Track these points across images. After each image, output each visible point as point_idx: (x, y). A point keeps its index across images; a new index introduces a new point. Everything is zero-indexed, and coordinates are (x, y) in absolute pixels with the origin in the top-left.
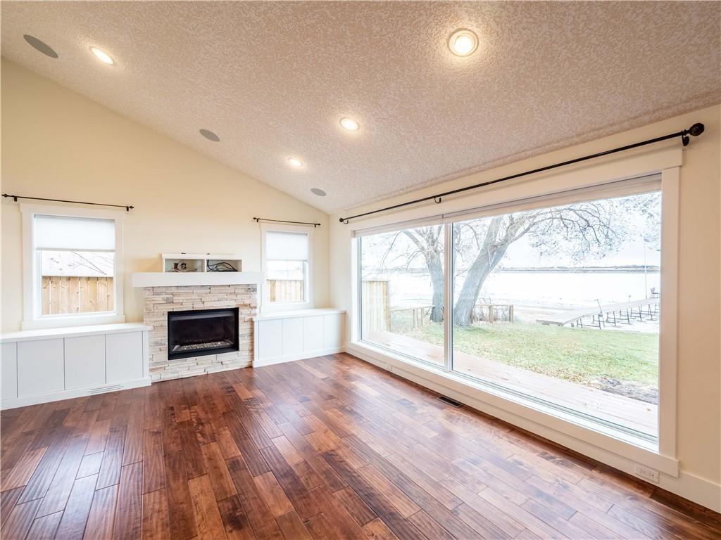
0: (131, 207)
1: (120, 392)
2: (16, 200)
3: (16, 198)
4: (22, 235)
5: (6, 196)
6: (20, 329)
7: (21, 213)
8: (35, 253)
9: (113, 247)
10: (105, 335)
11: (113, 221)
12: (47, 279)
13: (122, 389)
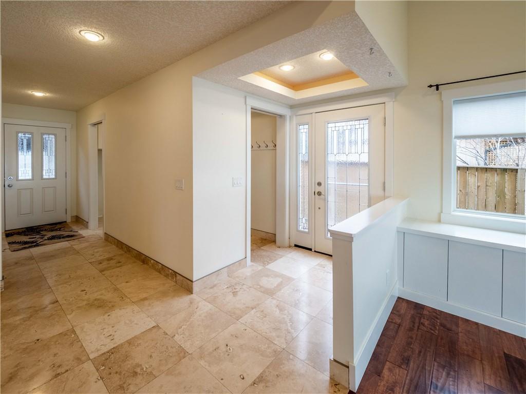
2: (437, 89)
5: (431, 86)
8: (453, 141)
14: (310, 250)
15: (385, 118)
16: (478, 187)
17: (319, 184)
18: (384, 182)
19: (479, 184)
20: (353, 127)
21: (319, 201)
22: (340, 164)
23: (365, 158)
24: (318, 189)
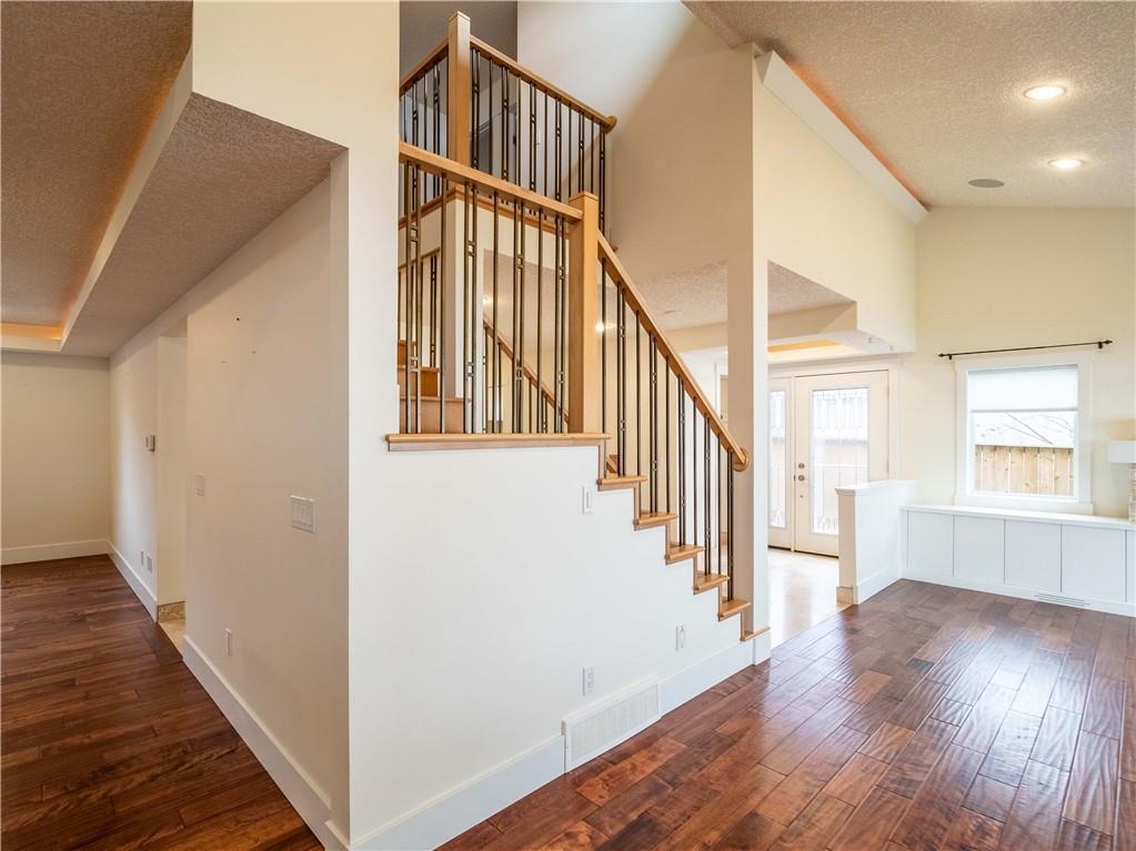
0: (1107, 342)
1: (1082, 610)
2: (951, 358)
3: (950, 356)
4: (957, 395)
5: (942, 355)
6: (953, 504)
7: (956, 373)
8: (969, 415)
9: (1074, 403)
10: (1061, 525)
11: (1076, 366)
12: (980, 448)
13: (1086, 607)
14: (789, 550)
15: (888, 389)
16: (1056, 478)
17: (802, 466)
18: (888, 463)
19: (1058, 474)
20: (848, 396)
21: (801, 487)
22: (830, 443)
23: (863, 435)
24: (799, 472)
